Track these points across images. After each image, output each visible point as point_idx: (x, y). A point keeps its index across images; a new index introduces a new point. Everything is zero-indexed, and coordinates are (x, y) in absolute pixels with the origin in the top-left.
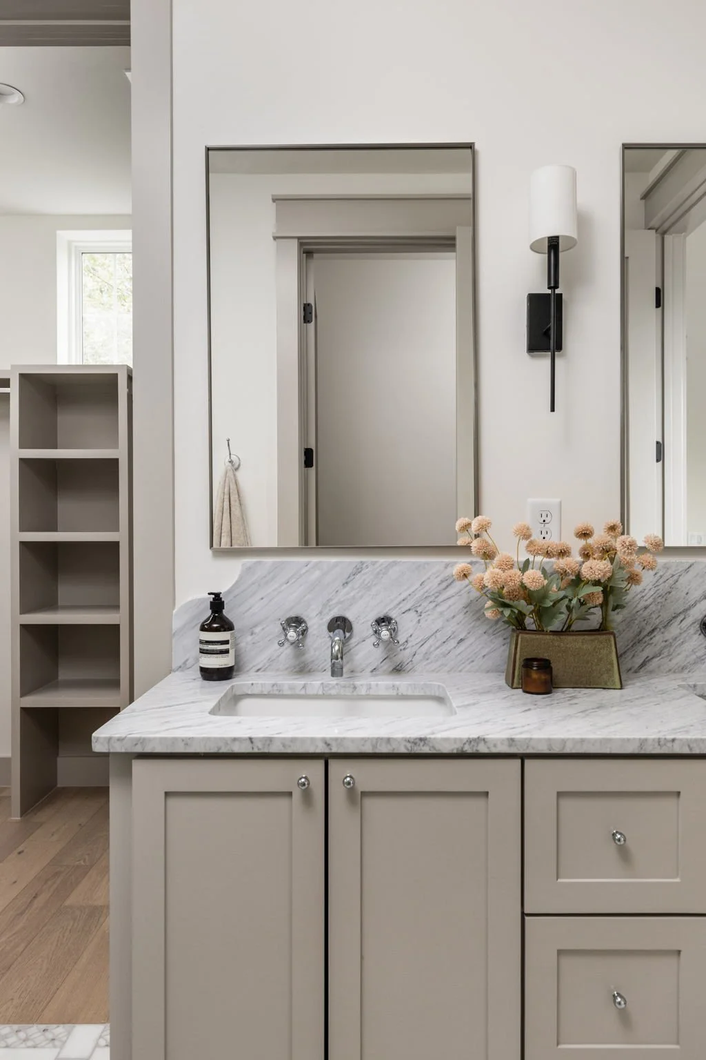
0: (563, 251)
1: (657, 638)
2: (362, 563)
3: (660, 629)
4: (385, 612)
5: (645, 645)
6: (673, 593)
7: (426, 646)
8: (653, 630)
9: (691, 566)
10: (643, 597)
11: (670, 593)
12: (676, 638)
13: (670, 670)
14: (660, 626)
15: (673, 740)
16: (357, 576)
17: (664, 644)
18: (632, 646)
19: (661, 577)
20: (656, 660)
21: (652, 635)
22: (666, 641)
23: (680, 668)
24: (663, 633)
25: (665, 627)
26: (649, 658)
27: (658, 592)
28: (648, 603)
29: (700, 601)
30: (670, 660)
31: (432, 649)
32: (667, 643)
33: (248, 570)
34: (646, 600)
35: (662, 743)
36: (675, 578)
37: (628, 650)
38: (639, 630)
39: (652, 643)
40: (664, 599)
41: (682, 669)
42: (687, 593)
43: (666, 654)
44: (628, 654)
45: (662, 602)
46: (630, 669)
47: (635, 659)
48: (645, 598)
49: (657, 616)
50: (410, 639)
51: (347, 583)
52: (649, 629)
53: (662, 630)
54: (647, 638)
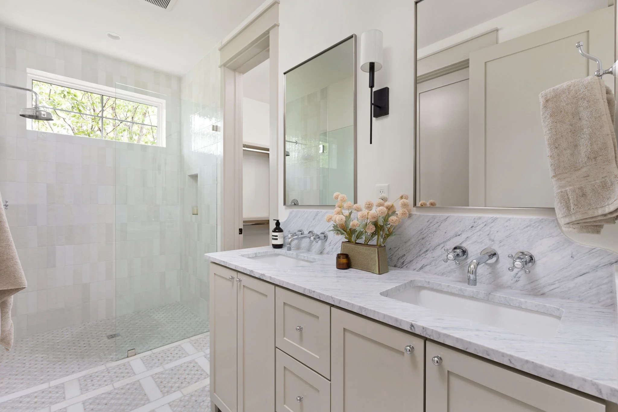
0: (376, 71)
1: (429, 255)
2: (318, 211)
3: (431, 251)
4: (324, 230)
5: (423, 258)
6: (438, 232)
7: (337, 245)
8: (427, 251)
9: (447, 218)
10: (422, 233)
11: (436, 232)
12: (439, 257)
13: (436, 274)
14: (431, 249)
15: (314, 292)
16: (317, 217)
17: (432, 259)
18: (416, 258)
19: (431, 223)
20: (428, 267)
21: (427, 253)
22: (434, 257)
23: (441, 274)
24: (432, 253)
25: (433, 250)
26: (425, 265)
27: (429, 231)
28: (424, 236)
29: (453, 238)
30: (436, 268)
31: (338, 247)
32: (434, 258)
33: (291, 213)
34: (423, 235)
35: (311, 292)
36: (439, 224)
37: (414, 259)
38: (419, 250)
39: (426, 258)
40: (432, 235)
41: (443, 274)
42: (445, 233)
43: (433, 264)
44: (414, 261)
45: (431, 237)
46: (415, 269)
47: (417, 264)
48: (423, 233)
49: (429, 243)
50: (331, 242)
51: (314, 219)
52: (425, 250)
53: (432, 251)
54: (423, 255)
